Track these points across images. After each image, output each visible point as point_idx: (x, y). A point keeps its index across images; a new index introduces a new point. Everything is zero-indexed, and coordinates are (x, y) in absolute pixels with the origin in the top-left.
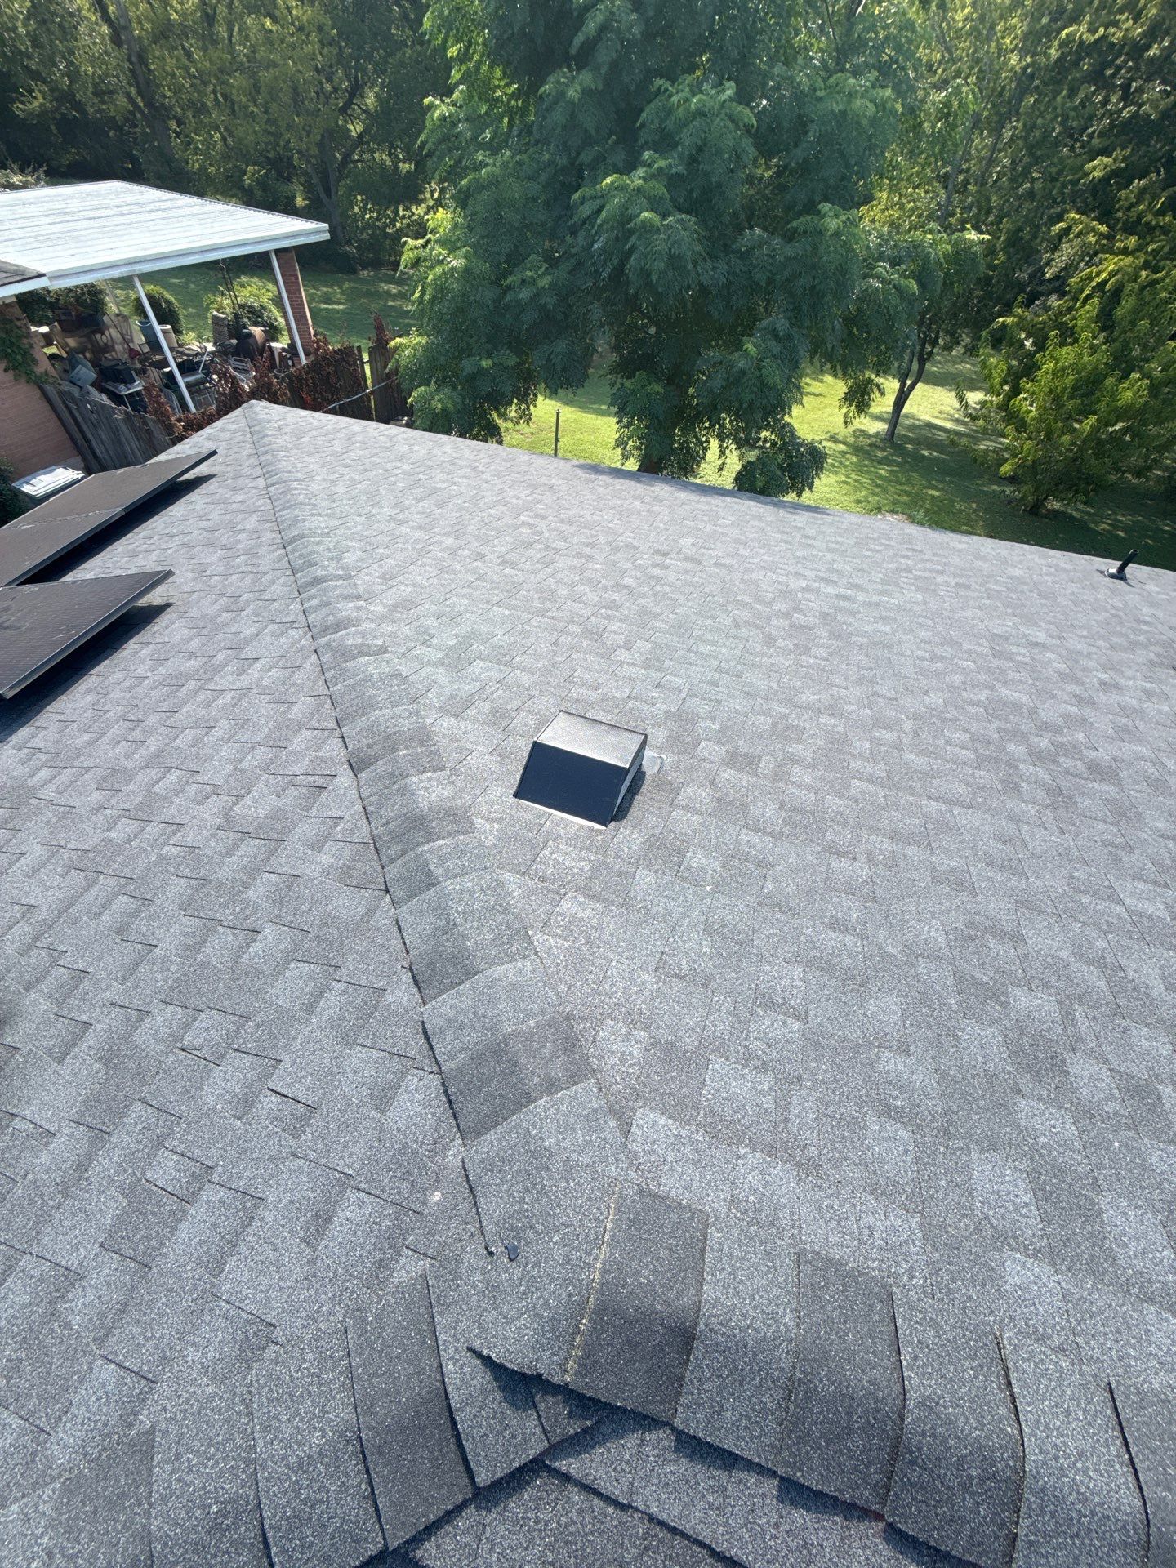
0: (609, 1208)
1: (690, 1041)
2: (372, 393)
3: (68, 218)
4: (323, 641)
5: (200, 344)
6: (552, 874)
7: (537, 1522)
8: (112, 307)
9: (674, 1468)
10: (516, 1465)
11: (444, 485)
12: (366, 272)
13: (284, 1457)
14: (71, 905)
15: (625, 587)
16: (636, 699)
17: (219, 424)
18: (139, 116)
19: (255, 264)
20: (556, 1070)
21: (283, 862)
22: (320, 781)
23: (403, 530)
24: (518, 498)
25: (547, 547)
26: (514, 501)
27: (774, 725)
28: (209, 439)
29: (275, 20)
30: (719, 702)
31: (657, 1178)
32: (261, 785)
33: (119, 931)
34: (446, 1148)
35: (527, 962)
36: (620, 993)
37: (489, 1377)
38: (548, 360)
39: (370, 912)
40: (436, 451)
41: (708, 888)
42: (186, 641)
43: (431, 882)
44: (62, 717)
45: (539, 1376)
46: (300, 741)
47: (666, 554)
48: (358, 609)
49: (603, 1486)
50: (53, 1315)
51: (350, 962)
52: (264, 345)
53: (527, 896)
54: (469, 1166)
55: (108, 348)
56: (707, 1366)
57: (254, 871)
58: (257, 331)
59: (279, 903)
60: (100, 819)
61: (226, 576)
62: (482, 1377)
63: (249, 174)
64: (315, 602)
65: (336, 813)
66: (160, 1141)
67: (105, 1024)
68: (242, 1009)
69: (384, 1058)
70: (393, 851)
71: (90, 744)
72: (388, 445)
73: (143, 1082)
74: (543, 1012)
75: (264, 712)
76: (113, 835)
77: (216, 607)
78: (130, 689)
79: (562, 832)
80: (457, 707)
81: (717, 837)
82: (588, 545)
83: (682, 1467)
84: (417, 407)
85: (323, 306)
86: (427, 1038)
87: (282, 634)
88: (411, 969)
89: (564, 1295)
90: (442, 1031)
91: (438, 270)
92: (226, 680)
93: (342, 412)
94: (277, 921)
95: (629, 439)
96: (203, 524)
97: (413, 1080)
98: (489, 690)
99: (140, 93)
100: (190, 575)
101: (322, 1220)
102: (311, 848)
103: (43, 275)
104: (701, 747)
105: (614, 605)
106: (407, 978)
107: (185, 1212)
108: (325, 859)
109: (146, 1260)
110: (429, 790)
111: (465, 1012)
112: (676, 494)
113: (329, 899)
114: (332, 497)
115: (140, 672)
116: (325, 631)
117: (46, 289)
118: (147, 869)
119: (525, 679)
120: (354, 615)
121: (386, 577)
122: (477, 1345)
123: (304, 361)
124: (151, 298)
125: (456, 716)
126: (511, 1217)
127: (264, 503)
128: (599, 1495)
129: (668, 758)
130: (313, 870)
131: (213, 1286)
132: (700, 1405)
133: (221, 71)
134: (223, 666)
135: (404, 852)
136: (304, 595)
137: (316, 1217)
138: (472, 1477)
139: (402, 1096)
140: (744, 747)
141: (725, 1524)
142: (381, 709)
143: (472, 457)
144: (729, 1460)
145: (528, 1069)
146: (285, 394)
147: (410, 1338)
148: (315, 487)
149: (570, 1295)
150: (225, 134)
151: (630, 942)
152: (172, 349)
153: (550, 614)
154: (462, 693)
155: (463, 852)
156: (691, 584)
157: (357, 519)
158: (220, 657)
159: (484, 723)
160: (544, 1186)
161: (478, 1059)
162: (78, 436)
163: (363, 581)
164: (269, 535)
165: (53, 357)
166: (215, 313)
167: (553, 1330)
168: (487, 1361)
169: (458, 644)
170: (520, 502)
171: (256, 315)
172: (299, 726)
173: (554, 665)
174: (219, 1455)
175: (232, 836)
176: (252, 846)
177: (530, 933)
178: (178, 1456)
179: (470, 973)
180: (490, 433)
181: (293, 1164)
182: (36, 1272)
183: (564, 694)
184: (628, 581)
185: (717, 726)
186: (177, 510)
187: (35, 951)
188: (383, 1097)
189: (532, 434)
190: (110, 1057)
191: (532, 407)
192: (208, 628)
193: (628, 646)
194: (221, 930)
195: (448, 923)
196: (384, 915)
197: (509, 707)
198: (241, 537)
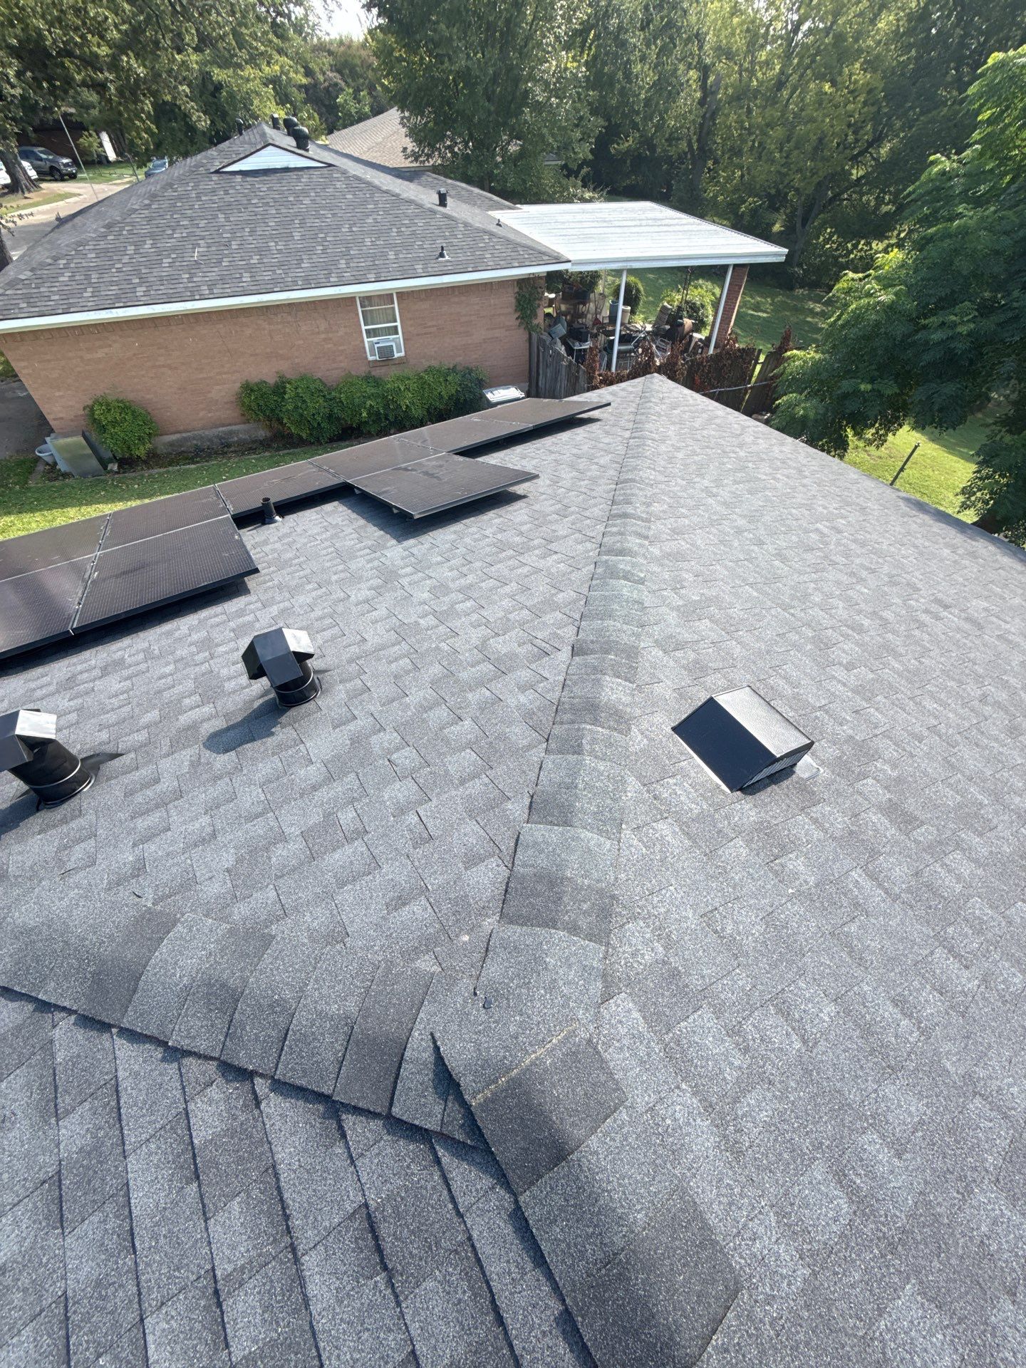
0: (562, 1031)
1: (695, 982)
2: (751, 388)
3: (605, 224)
4: (605, 558)
5: (643, 324)
6: (666, 798)
7: (408, 1167)
8: (600, 288)
9: (502, 1225)
10: (417, 1122)
11: (764, 477)
12: (801, 291)
13: (316, 1002)
14: (383, 649)
15: (881, 618)
16: (827, 712)
17: (623, 385)
18: (689, 156)
19: (714, 273)
20: (583, 923)
21: (497, 686)
22: (548, 648)
23: (710, 501)
24: (825, 508)
25: (826, 557)
26: (820, 509)
27: (960, 806)
28: (612, 394)
29: (834, 84)
30: (912, 756)
31: (607, 1045)
32: (513, 633)
33: (395, 677)
34: (487, 916)
35: (608, 843)
36: (662, 910)
37: (432, 1059)
38: (929, 398)
39: (529, 747)
40: (776, 449)
41: (790, 891)
42: (522, 524)
43: (578, 750)
44: (434, 542)
45: (459, 1085)
46: (551, 617)
47: (946, 607)
48: (641, 546)
49: (455, 1187)
50: (267, 850)
51: (500, 770)
52: (688, 333)
53: (637, 802)
54: (494, 935)
55: (583, 315)
56: (562, 1186)
57: (481, 683)
58: (688, 323)
59: (482, 710)
60: (420, 609)
61: (569, 490)
62: (428, 1056)
63: (747, 204)
64: (615, 529)
65: (546, 674)
66: (352, 801)
67: (363, 722)
68: (428, 758)
69: (485, 839)
70: (567, 717)
71: (438, 563)
72: (738, 432)
73: (362, 765)
74: (598, 881)
75: (541, 588)
76: (421, 621)
77: (552, 509)
78: (476, 540)
79: (693, 775)
80: (670, 645)
81: (827, 860)
82: (867, 569)
83: (508, 1230)
84: (782, 408)
85: (751, 312)
86: (516, 845)
87: (582, 542)
88: (532, 797)
89: (502, 1054)
90: (527, 846)
91: (864, 301)
92: (531, 559)
93: (718, 398)
94: (475, 720)
95: (979, 490)
96: (575, 451)
97: (493, 862)
98: (702, 645)
99: (698, 141)
100: (548, 482)
101: (401, 901)
102: (519, 688)
103: (570, 261)
104: (865, 781)
105: (860, 629)
106: (527, 801)
107: (343, 845)
108: (522, 699)
109: (315, 855)
110: (614, 691)
111: (548, 844)
112: (998, 557)
113: (510, 724)
114: (671, 460)
115: (487, 533)
116: (610, 552)
117: (567, 271)
118: (427, 650)
119: (738, 651)
120: (636, 548)
121: (676, 532)
122: (437, 1035)
123: (711, 351)
124: (628, 286)
125: (665, 652)
126: (500, 984)
127: (621, 449)
128: (450, 1191)
129: (824, 773)
130: (512, 702)
131: (334, 892)
132: (542, 1203)
133: (768, 125)
134: (535, 548)
135: (573, 722)
136: (610, 522)
137: (400, 898)
138: (391, 1104)
139: (482, 867)
140: (911, 805)
141: (511, 1294)
142: (615, 620)
143: (804, 462)
144: (539, 1260)
145: (565, 907)
146: (683, 374)
147: (406, 1001)
148: (663, 448)
149: (505, 1057)
150: (745, 172)
151: (695, 882)
152: (622, 324)
153: (792, 611)
154: (680, 637)
155: (611, 745)
156: (957, 643)
157: (679, 481)
158: (536, 542)
159: (683, 667)
160: (529, 983)
161: (539, 877)
162: (534, 369)
163: (656, 527)
164: (612, 472)
165: (548, 315)
166: (666, 304)
167: (482, 1067)
168: (437, 1049)
169: (700, 601)
170: (825, 511)
171: (693, 309)
172: (557, 607)
173: (768, 652)
174: (292, 974)
175: (481, 656)
176: (486, 668)
177: (624, 826)
178: (277, 958)
179: (567, 823)
180: (837, 446)
181: (405, 861)
182: (272, 824)
183: (762, 677)
184: (887, 614)
185: (895, 774)
186: (565, 436)
187: (354, 665)
188: (472, 860)
189: (880, 458)
190: (356, 741)
191: (890, 435)
192: (539, 520)
193: (849, 667)
194: (444, 707)
195: (572, 783)
196: (537, 754)
197: (710, 665)
198: (594, 467)
